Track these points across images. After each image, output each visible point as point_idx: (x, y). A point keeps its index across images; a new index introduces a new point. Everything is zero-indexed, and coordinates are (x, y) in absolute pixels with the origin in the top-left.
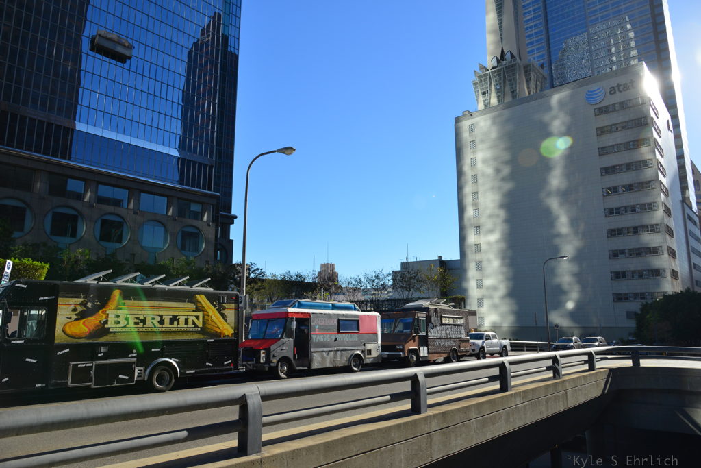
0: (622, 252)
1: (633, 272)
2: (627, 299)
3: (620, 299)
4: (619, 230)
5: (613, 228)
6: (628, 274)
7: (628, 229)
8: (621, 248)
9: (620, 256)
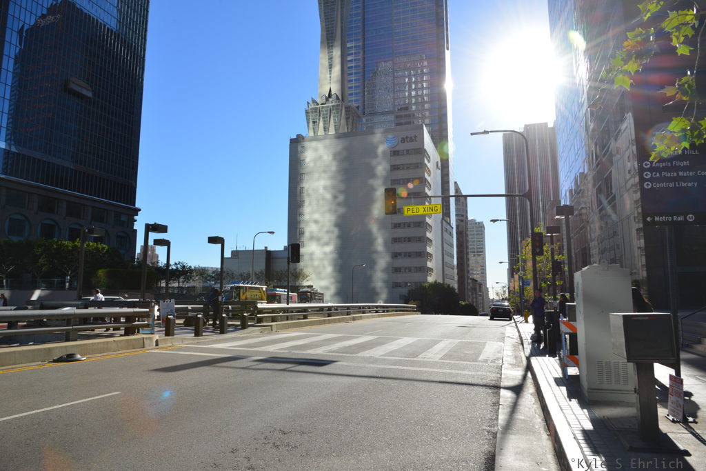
0: (400, 254)
1: (406, 268)
2: (400, 286)
3: (396, 286)
4: (399, 238)
5: (395, 237)
6: (403, 270)
7: (405, 238)
8: (400, 251)
9: (399, 257)
